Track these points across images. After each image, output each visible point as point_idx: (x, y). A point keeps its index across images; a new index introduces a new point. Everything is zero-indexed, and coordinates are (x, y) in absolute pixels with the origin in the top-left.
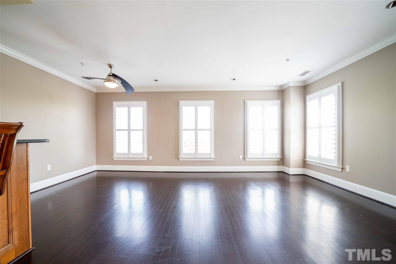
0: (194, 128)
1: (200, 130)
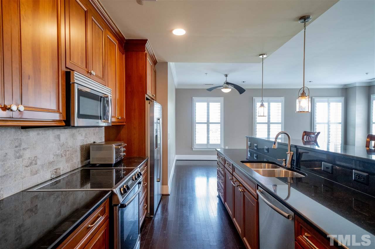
0: (267, 122)
1: (272, 123)
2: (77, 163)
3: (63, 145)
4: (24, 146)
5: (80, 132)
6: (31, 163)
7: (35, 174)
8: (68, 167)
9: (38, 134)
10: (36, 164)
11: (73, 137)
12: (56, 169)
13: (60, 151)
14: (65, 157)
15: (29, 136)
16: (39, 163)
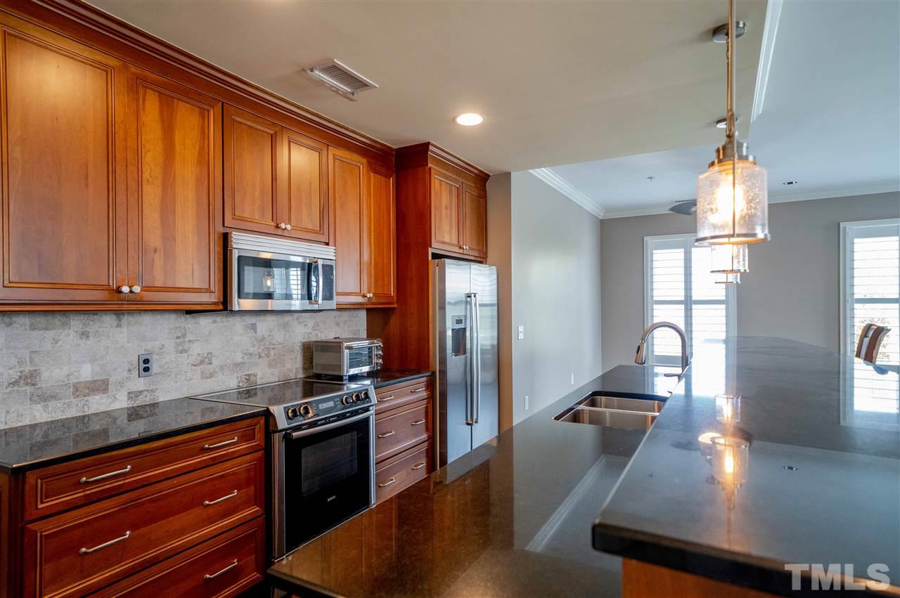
2: (294, 370)
3: (262, 340)
4: (189, 337)
5: (301, 320)
6: (202, 362)
7: (208, 378)
8: (272, 374)
9: (215, 322)
10: (211, 364)
11: (284, 328)
12: (249, 375)
13: (256, 348)
14: (266, 359)
15: (199, 323)
16: (215, 362)
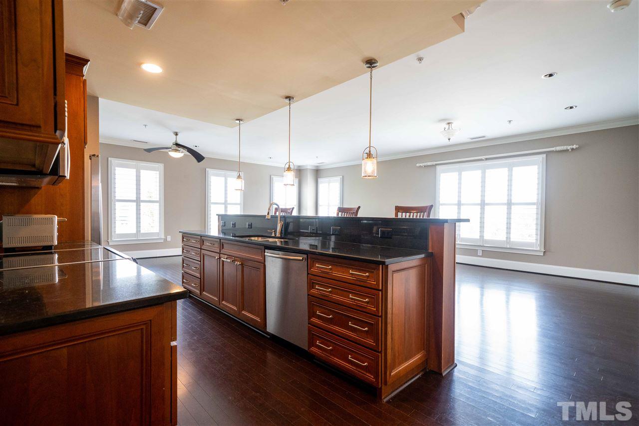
0: (224, 202)
1: (230, 204)
